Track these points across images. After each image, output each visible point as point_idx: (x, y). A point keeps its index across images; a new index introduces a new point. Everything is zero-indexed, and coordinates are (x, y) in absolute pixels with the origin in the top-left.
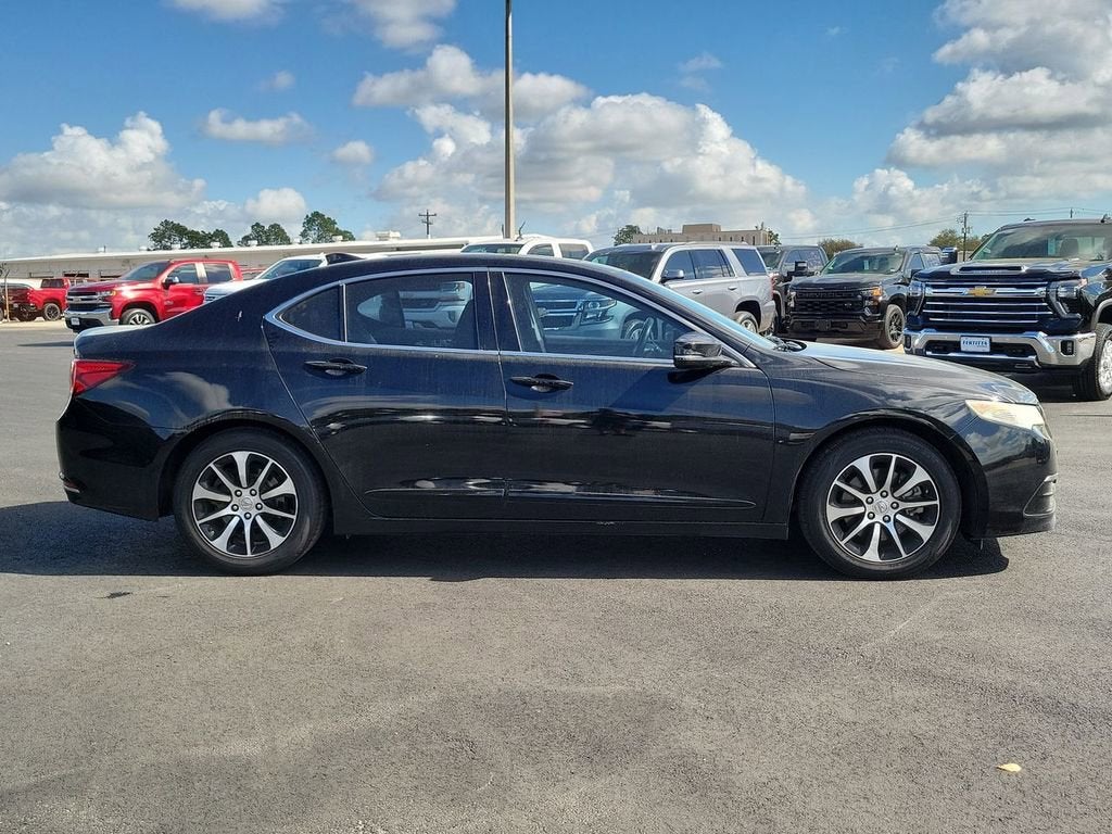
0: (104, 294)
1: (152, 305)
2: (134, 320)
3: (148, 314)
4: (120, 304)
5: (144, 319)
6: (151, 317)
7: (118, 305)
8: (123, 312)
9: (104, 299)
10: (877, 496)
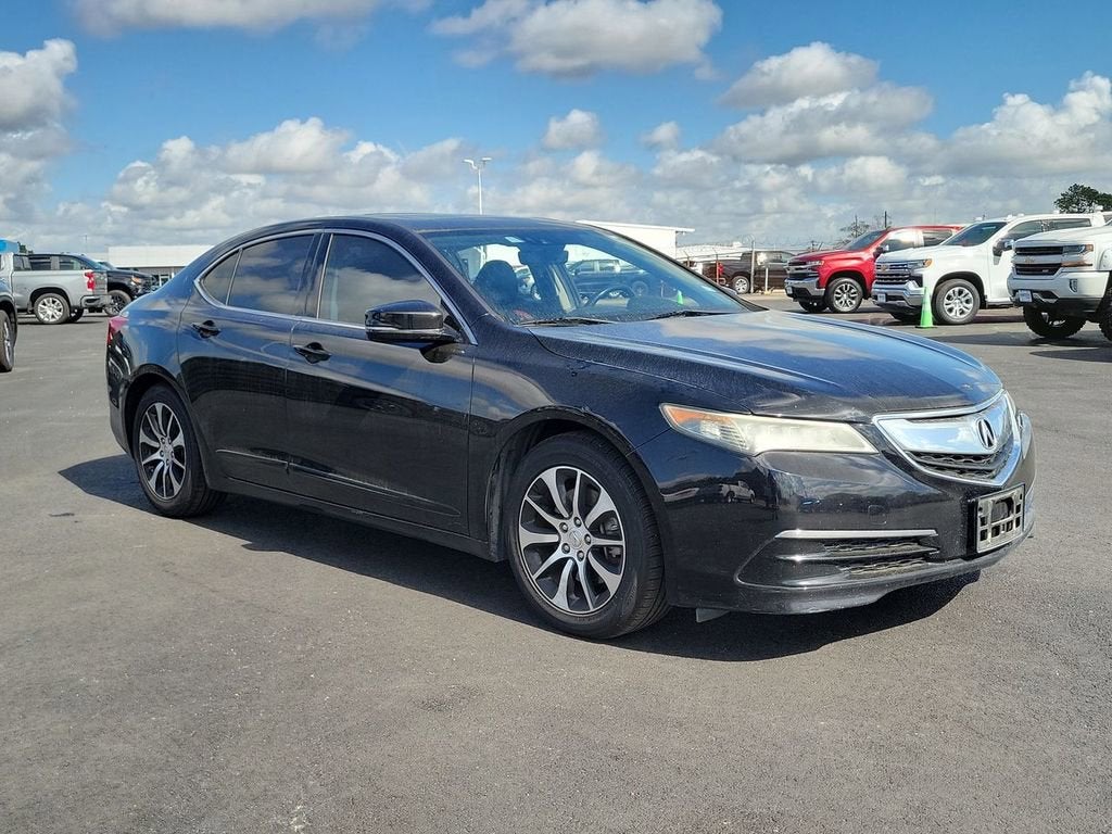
0: (813, 263)
1: (860, 274)
2: (841, 289)
3: (855, 283)
4: (825, 274)
5: (851, 288)
6: (859, 287)
7: (825, 275)
8: (830, 280)
9: (812, 268)
10: (570, 523)
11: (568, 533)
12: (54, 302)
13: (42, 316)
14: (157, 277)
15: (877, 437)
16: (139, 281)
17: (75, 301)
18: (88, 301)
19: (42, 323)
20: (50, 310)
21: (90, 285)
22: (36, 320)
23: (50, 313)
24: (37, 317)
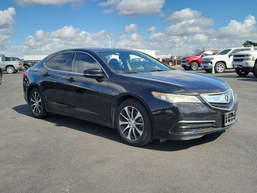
1: (198, 61)
2: (193, 65)
5: (196, 65)
6: (197, 64)
7: (190, 62)
9: (187, 60)
10: (131, 119)
11: (130, 122)
12: (11, 68)
13: (8, 72)
14: (35, 62)
15: (202, 99)
16: (31, 63)
17: (16, 68)
18: (19, 68)
19: (8, 73)
20: (10, 70)
21: (19, 65)
22: (7, 73)
23: (10, 71)
24: (7, 72)
